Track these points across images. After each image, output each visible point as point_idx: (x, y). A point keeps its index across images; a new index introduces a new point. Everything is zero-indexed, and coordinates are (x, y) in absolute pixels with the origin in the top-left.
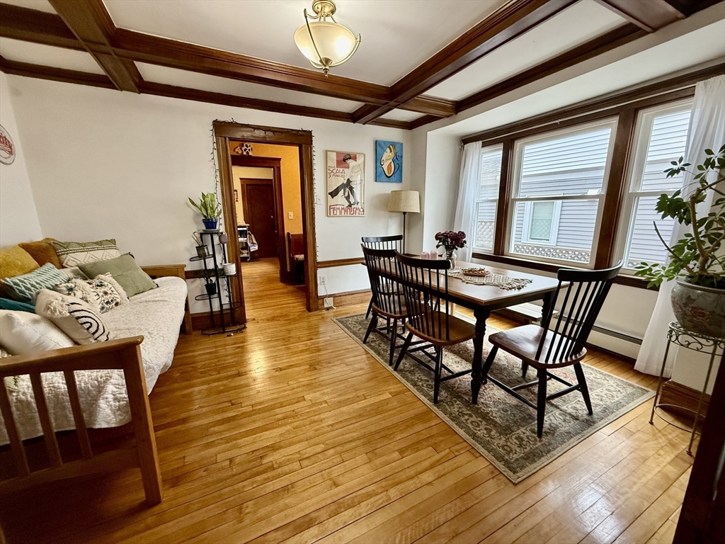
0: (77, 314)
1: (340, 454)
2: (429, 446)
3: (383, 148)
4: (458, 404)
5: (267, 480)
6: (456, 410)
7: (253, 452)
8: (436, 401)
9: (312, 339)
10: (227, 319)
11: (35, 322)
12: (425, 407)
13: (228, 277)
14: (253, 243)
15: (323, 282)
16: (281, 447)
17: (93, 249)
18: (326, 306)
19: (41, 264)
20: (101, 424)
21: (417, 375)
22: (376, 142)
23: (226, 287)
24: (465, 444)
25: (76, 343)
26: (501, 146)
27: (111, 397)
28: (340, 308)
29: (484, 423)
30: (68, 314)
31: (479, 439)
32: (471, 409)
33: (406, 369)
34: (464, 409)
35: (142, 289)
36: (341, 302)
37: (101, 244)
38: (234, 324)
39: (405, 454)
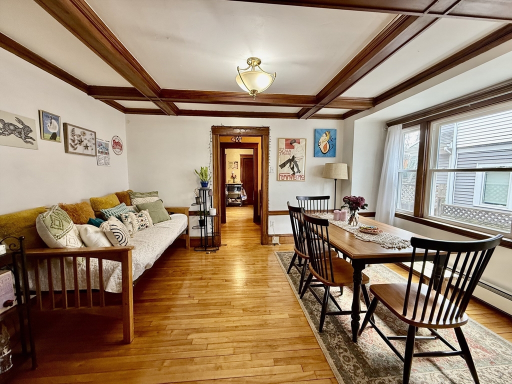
0: (114, 231)
1: (235, 348)
2: (299, 364)
3: (320, 134)
4: (339, 338)
5: (185, 350)
6: (336, 342)
7: (186, 329)
8: (321, 330)
9: (254, 264)
10: (210, 242)
11: (97, 232)
12: (311, 333)
13: (212, 216)
14: (244, 195)
15: (272, 225)
16: (202, 332)
17: (146, 197)
18: (273, 242)
19: (121, 203)
20: (109, 290)
21: (316, 306)
22: (315, 130)
23: (211, 223)
24: (330, 372)
25: (113, 245)
26: (419, 127)
27: (116, 276)
28: (283, 245)
29: (355, 360)
30: (109, 230)
31: (343, 373)
32: (349, 345)
33: (310, 299)
34: (343, 344)
35: (162, 220)
36: (285, 240)
37: (150, 194)
38: (214, 246)
39: (279, 364)
